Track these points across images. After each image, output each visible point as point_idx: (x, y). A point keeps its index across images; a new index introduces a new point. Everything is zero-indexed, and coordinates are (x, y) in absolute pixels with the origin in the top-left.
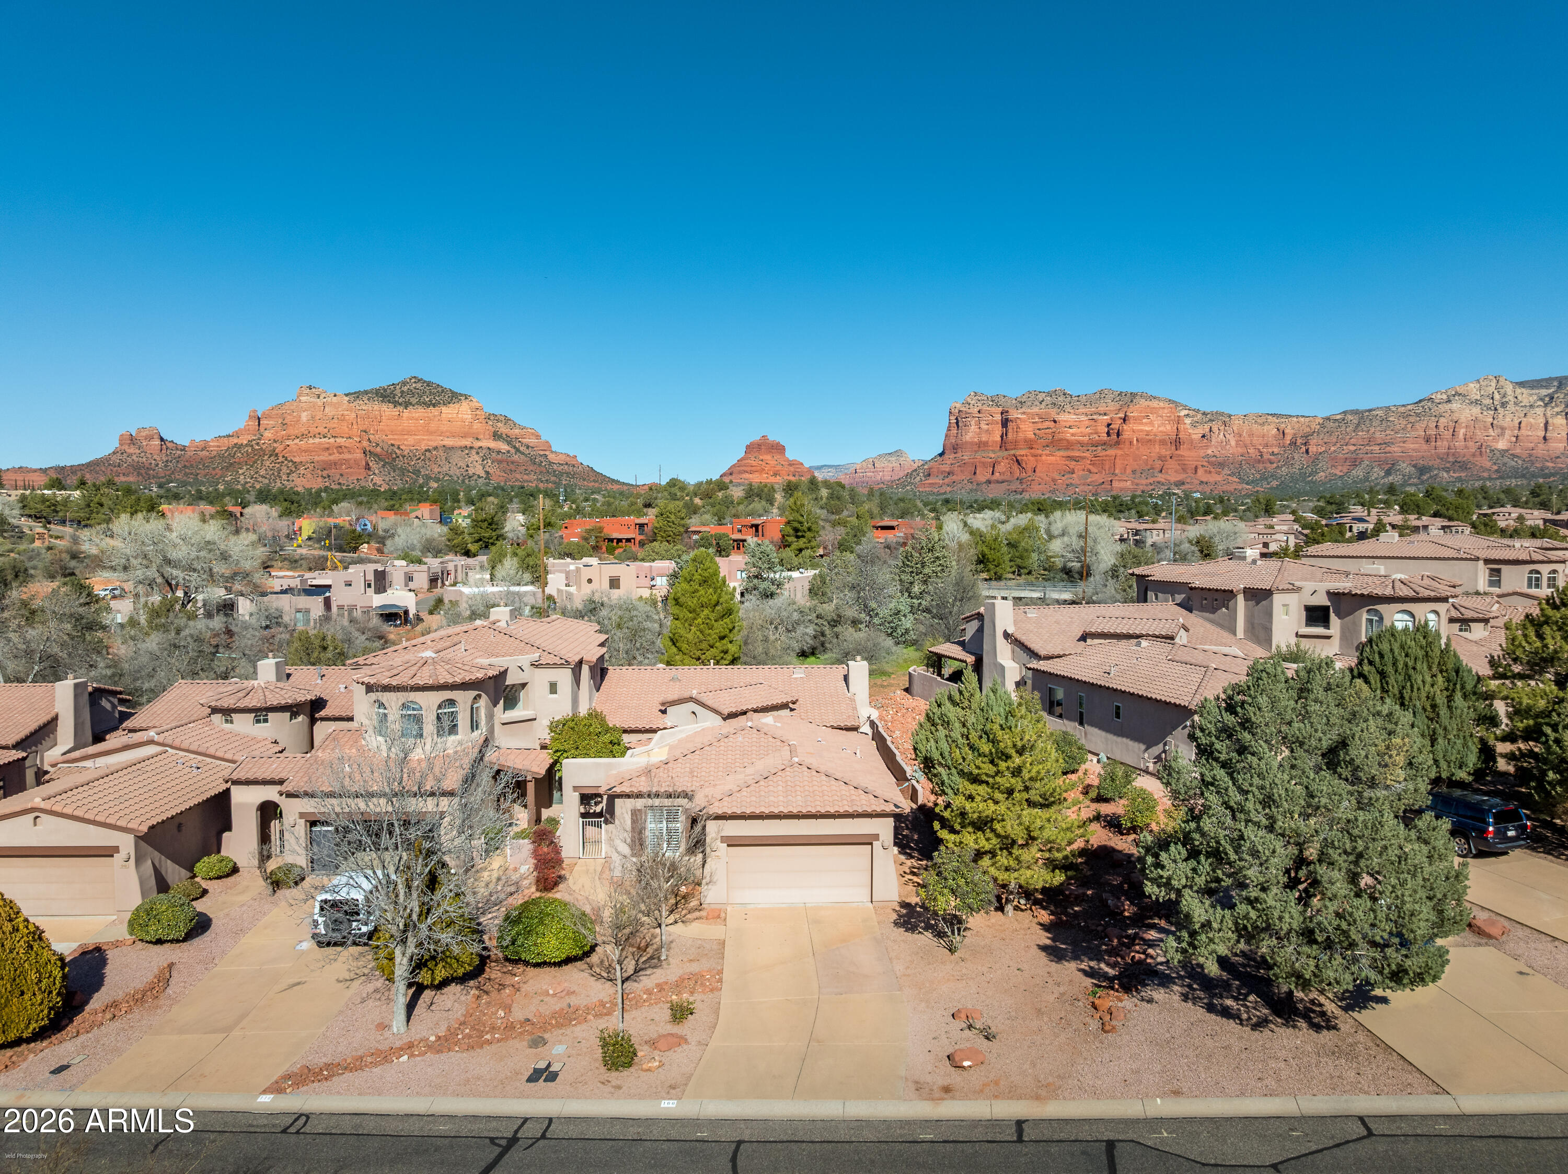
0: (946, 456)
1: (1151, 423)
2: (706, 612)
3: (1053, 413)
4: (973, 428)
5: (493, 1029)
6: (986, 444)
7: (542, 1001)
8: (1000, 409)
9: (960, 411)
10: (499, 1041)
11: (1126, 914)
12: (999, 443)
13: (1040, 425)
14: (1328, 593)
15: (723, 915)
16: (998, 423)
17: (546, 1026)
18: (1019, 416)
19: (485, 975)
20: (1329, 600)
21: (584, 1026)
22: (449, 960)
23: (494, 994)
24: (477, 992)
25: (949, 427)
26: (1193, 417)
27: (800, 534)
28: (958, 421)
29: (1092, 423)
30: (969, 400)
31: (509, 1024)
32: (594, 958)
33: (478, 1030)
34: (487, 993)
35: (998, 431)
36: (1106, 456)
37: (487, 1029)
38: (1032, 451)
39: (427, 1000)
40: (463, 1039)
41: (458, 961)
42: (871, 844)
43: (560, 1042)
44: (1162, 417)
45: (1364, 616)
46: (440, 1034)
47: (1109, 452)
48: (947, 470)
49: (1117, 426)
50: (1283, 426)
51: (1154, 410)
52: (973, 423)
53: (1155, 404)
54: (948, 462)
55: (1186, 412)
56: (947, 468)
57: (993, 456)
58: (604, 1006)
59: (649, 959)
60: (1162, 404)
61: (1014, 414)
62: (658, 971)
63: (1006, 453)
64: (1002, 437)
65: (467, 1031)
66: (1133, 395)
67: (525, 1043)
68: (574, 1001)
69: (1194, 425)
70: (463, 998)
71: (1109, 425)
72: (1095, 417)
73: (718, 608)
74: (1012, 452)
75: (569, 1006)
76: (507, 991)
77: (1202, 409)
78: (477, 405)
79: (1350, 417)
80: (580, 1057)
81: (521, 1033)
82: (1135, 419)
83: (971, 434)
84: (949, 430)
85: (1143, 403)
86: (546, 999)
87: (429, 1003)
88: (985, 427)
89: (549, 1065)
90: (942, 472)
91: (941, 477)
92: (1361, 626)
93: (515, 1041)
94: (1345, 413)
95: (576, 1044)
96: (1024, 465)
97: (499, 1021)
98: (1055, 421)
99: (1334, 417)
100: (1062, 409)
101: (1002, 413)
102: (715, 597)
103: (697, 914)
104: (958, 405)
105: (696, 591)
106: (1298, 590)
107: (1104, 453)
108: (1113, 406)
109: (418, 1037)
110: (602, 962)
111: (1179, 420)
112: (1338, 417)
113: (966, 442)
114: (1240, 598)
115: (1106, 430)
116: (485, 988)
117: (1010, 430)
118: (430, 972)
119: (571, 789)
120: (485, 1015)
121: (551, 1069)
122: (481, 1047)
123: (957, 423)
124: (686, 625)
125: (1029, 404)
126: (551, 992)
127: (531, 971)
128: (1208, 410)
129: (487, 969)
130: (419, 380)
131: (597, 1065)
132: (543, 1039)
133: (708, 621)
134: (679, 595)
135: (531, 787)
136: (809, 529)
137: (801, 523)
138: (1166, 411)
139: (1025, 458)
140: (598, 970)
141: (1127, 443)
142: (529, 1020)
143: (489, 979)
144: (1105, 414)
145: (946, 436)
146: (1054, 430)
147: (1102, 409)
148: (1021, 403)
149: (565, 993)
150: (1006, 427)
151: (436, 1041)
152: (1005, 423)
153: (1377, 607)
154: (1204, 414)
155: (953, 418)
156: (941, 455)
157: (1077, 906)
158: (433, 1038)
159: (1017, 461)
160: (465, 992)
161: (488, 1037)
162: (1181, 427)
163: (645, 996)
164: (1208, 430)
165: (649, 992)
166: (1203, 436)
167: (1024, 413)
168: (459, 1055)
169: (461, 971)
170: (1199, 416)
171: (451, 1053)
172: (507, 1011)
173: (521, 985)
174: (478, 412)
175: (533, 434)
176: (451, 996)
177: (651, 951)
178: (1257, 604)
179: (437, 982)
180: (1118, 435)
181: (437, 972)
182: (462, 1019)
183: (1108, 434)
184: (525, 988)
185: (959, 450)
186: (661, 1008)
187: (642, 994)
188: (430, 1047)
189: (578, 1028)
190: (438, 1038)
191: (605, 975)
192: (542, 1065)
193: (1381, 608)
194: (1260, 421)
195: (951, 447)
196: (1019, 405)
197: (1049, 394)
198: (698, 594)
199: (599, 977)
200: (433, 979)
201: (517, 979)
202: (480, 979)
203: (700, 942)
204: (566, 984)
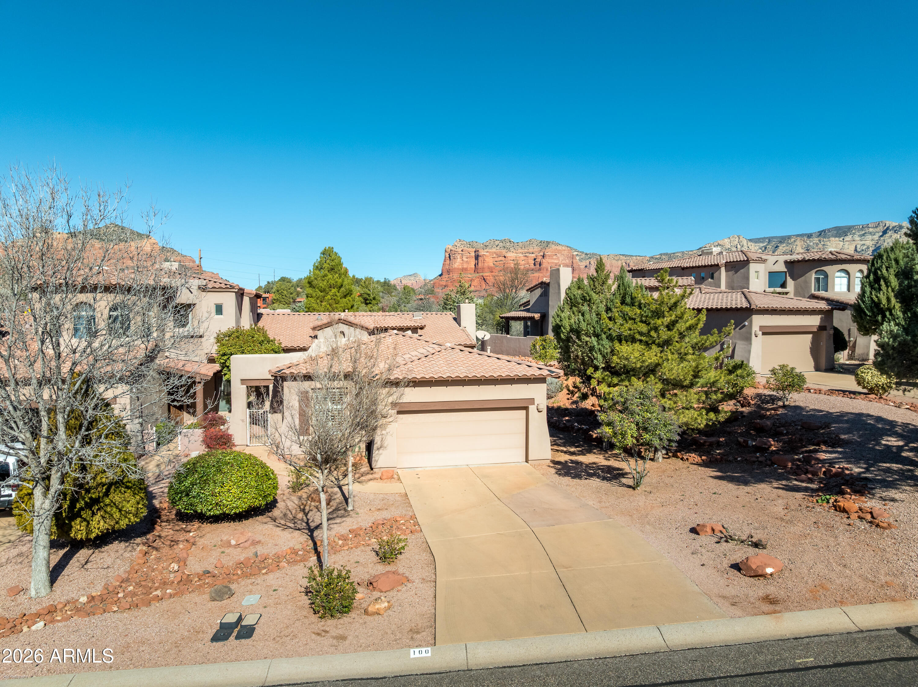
0: (443, 276)
1: (558, 259)
2: (333, 290)
3: (504, 252)
4: (459, 260)
5: (164, 584)
6: (466, 269)
7: (223, 552)
8: (474, 249)
9: (451, 250)
10: (171, 596)
11: (773, 448)
12: (474, 269)
13: (496, 259)
14: (786, 262)
15: (395, 476)
16: (473, 257)
17: (230, 576)
18: (485, 253)
19: (156, 533)
20: (786, 267)
21: (278, 574)
22: (109, 509)
23: (165, 550)
24: (145, 548)
25: (445, 259)
26: (580, 256)
27: (368, 302)
28: (450, 256)
29: (525, 258)
30: (456, 244)
31: (185, 577)
32: (276, 512)
33: (144, 587)
34: (157, 549)
35: (473, 262)
36: (534, 277)
37: (157, 585)
38: (493, 274)
39: (81, 559)
40: (124, 597)
41: (120, 511)
42: (526, 408)
43: (251, 592)
44: (564, 255)
45: (813, 275)
46: (94, 594)
47: (534, 275)
48: (444, 284)
49: (539, 260)
50: (628, 261)
51: (559, 251)
52: (459, 257)
53: (560, 248)
54: (445, 280)
55: (576, 253)
56: (444, 283)
57: (470, 276)
58: (296, 553)
59: (334, 510)
60: (564, 248)
61: (482, 253)
62: (348, 519)
63: (477, 275)
64: (475, 265)
65: (131, 588)
66: (548, 243)
67: (207, 597)
68: (260, 550)
69: (581, 260)
70: (127, 555)
71: (535, 259)
72: (527, 255)
73: (342, 289)
74: (481, 274)
75: (256, 555)
76: (181, 546)
77: (585, 252)
78: (154, 241)
79: (664, 257)
80: (279, 607)
81: (200, 586)
82: (549, 256)
83: (457, 264)
84: (445, 261)
85: (554, 247)
86: (227, 551)
87: (83, 562)
88: (465, 259)
89: (240, 619)
90: (441, 286)
91: (441, 288)
92: (811, 283)
93: (193, 595)
94: (661, 254)
95: (271, 593)
96: (488, 282)
97: (172, 576)
98: (505, 257)
99: (656, 257)
100: (509, 250)
101: (475, 252)
102: (340, 280)
103: (370, 476)
104: (450, 247)
105: (326, 275)
106: (764, 261)
107: (533, 275)
108: (537, 249)
109: (63, 599)
110: (285, 515)
111: (573, 257)
112: (657, 257)
113: (455, 268)
114: (723, 269)
115: (533, 262)
116: (155, 545)
117: (480, 262)
118: (84, 524)
119: (239, 382)
120: (153, 570)
121: (244, 623)
122: (149, 604)
123: (450, 257)
124: (318, 301)
125: (491, 246)
126: (233, 542)
127: (207, 527)
128: (588, 252)
129: (157, 527)
130: (116, 225)
131: (305, 613)
132: (230, 589)
133: (335, 297)
134: (313, 278)
135: (199, 388)
136: (374, 299)
137: (369, 295)
138: (566, 252)
139: (488, 278)
140: (283, 522)
141: (545, 270)
142: (209, 572)
143: (160, 536)
144: (533, 253)
145: (443, 264)
146: (504, 262)
147: (531, 250)
148: (486, 246)
149: (249, 542)
150: (478, 260)
151: (88, 602)
152: (477, 257)
153: (822, 268)
154: (586, 254)
155: (447, 254)
156: (440, 275)
157: (718, 450)
158: (84, 599)
159: (484, 279)
160: (129, 549)
161: (158, 593)
162: (574, 261)
163: (340, 542)
164: (588, 263)
165: (344, 538)
166: (586, 267)
167: (487, 252)
168: (117, 615)
169: (123, 523)
170: (584, 255)
171: (107, 615)
172: (182, 564)
173: (197, 539)
174: (154, 246)
175: (190, 260)
176: (113, 555)
177: (335, 504)
178: (736, 272)
179: (93, 536)
180: (540, 265)
181: (94, 523)
182: (124, 576)
183: (535, 264)
184: (201, 542)
185: (451, 273)
186: (362, 551)
187: (336, 539)
188: (79, 610)
189: (271, 576)
190: (92, 598)
191: (292, 525)
192: (231, 618)
193: (827, 269)
194: (616, 258)
195: (446, 272)
196: (484, 247)
197: (502, 241)
198: (327, 278)
199: (287, 527)
200: (89, 532)
201: (191, 534)
202: (148, 537)
203: (382, 496)
204: (250, 534)
